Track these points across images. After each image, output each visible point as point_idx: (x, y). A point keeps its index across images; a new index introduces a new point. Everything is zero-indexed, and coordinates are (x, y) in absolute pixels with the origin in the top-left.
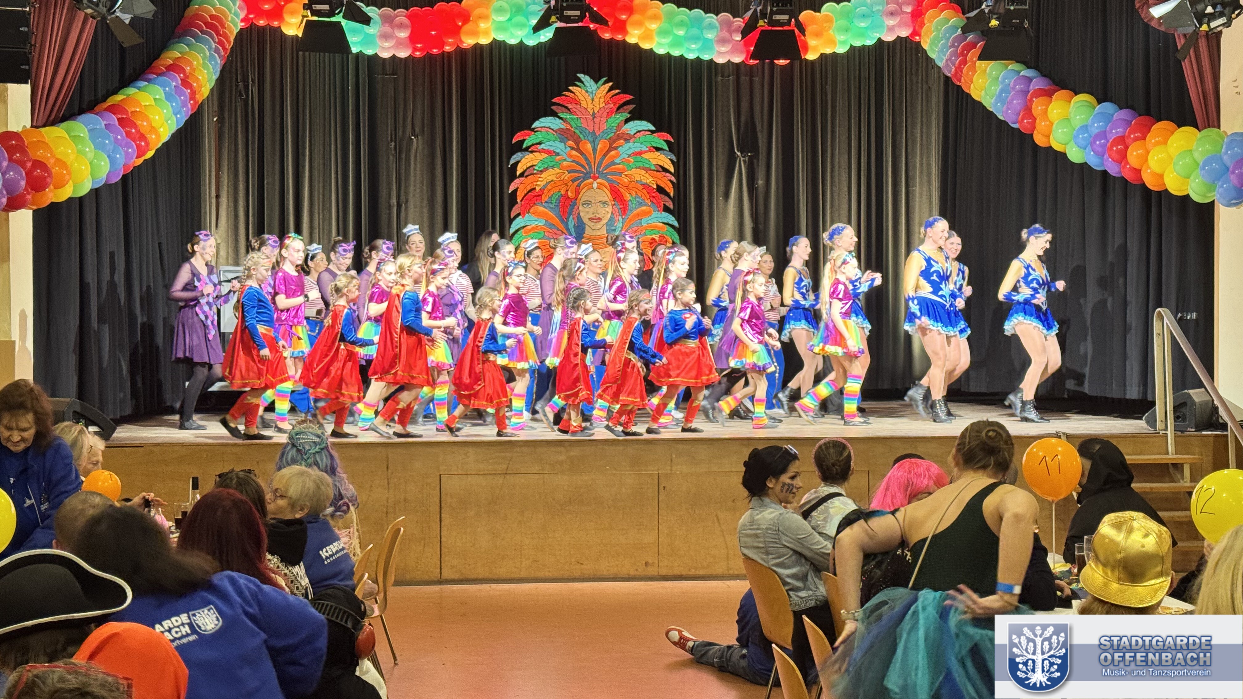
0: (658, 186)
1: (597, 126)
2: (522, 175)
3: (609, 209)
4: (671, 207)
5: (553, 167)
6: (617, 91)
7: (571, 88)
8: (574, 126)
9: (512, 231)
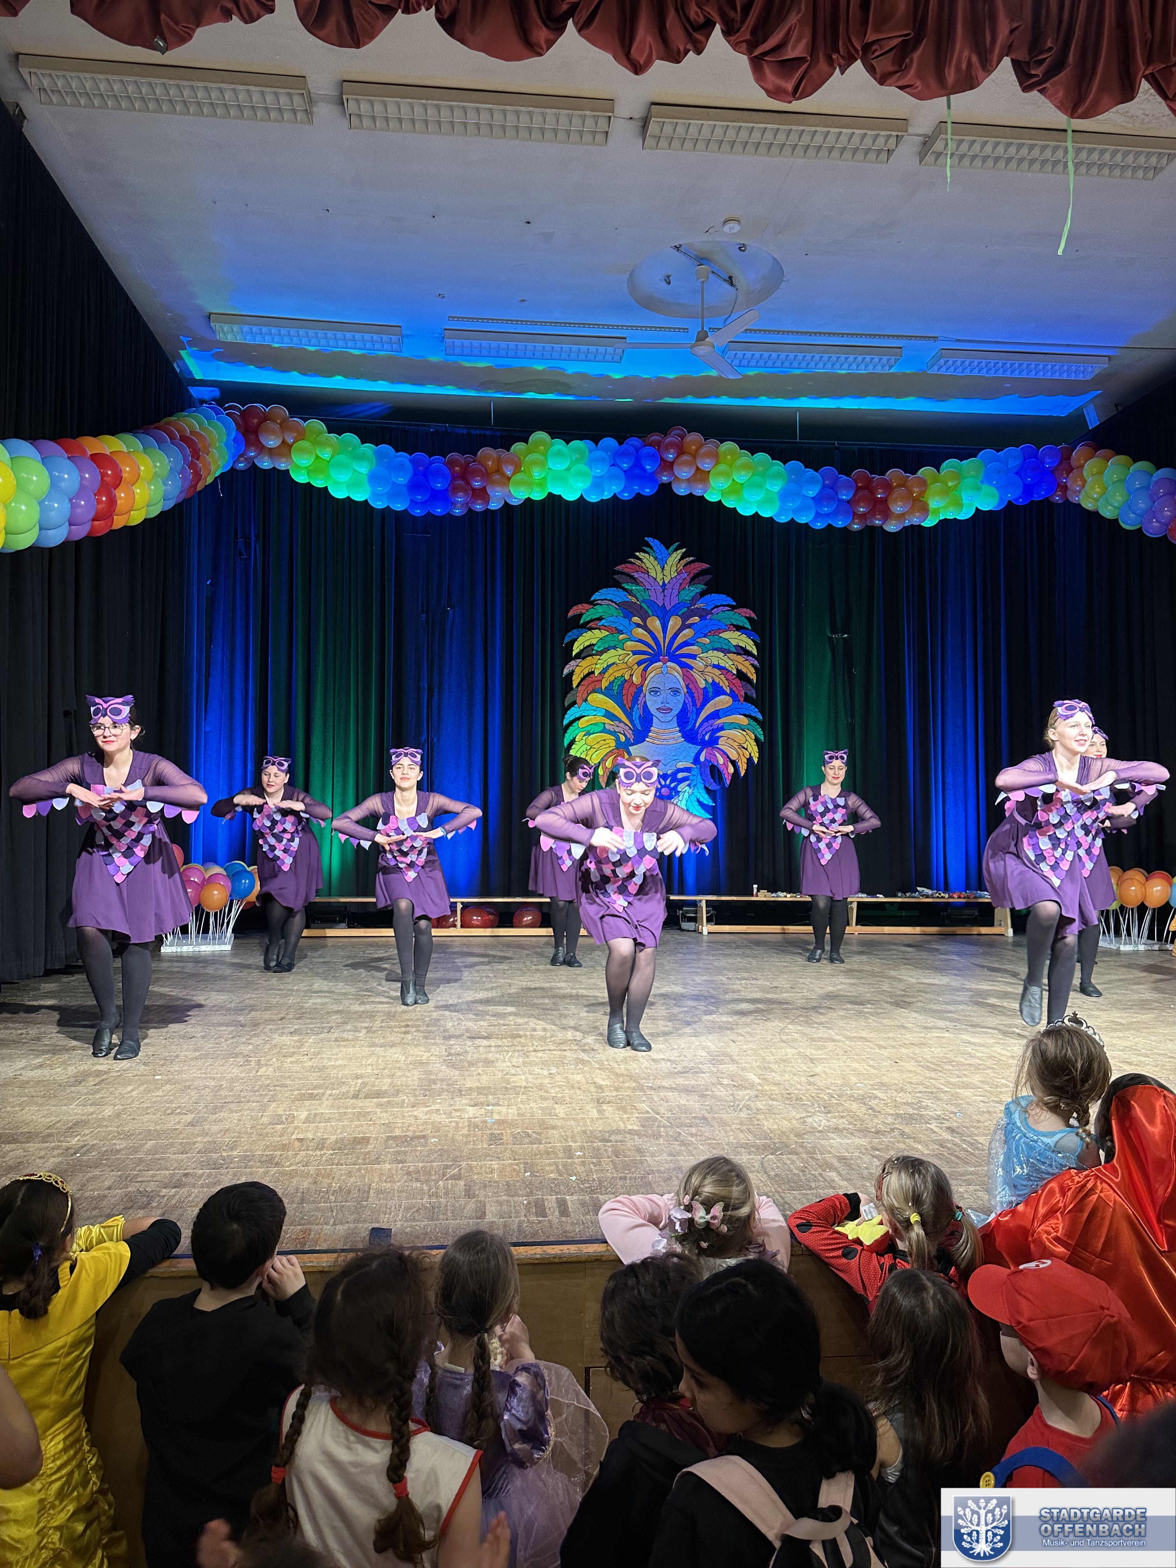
0: (738, 670)
1: (667, 599)
2: (579, 656)
3: (681, 698)
4: (754, 695)
5: (615, 648)
6: (691, 558)
7: (637, 554)
8: (640, 598)
9: (565, 722)
